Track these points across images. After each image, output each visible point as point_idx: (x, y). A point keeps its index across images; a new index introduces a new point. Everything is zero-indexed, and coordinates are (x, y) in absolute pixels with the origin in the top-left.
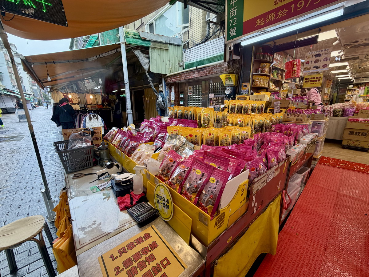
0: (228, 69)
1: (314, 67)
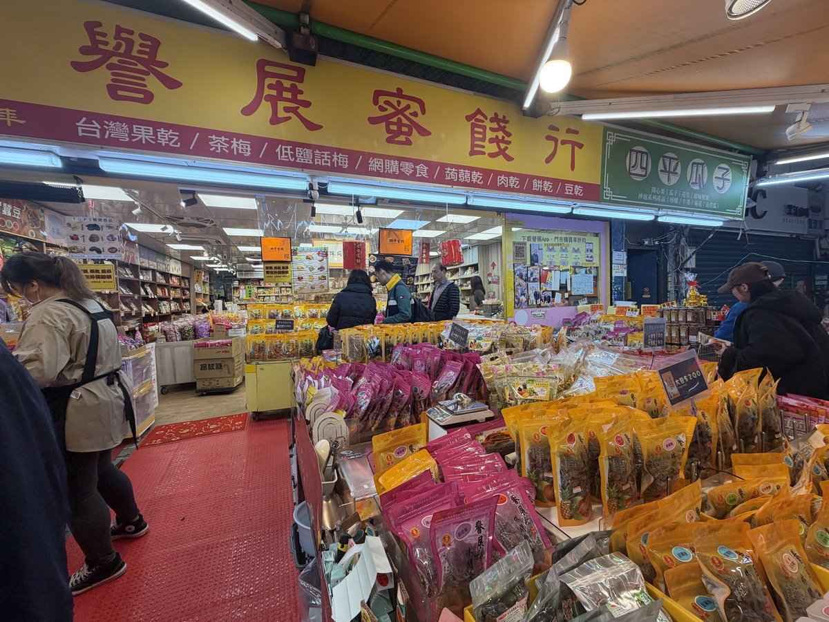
1: (92, 250)
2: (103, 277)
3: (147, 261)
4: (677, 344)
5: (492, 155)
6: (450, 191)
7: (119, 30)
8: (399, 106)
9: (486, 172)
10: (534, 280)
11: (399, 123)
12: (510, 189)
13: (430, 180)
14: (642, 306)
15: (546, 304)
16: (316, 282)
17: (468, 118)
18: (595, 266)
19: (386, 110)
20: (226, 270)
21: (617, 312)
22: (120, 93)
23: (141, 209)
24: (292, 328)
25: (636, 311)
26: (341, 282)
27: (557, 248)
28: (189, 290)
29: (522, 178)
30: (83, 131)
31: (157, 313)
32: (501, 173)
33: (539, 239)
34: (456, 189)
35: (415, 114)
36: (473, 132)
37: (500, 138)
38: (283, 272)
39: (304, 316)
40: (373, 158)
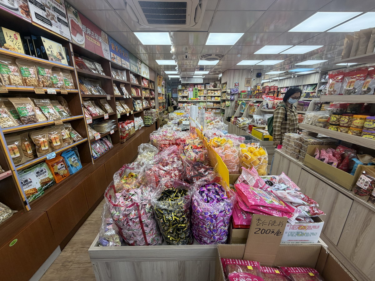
3: (118, 58)
28: (154, 91)
31: (132, 112)
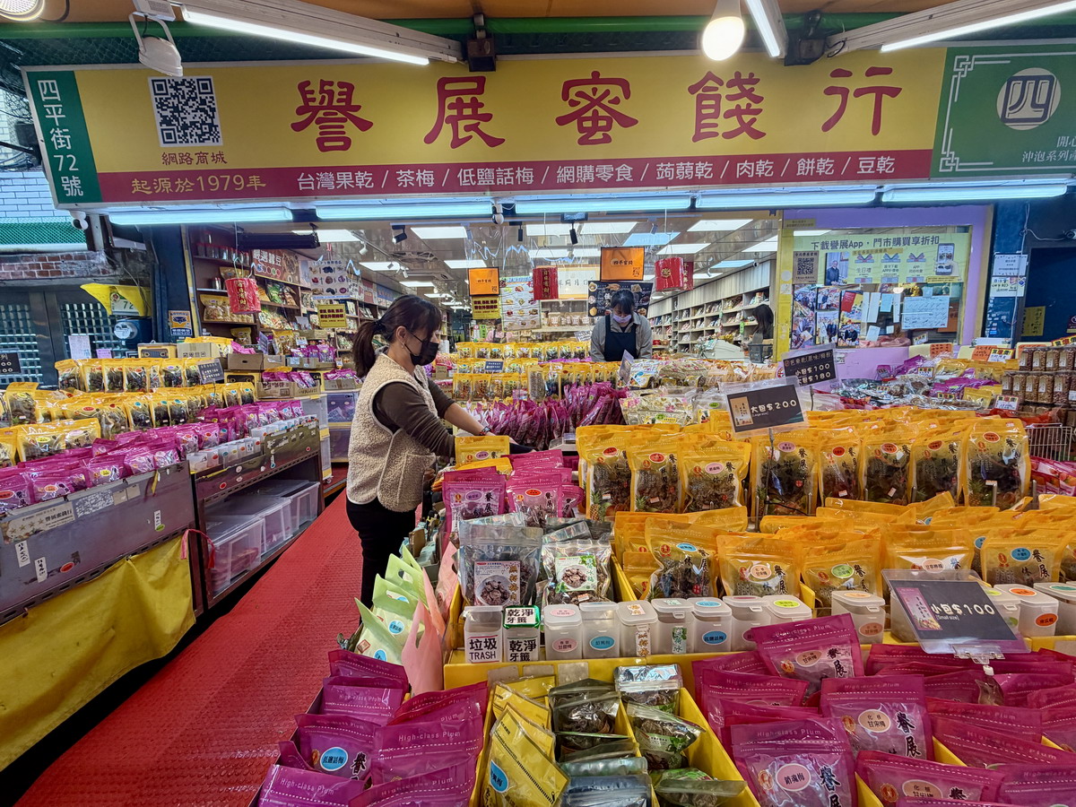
0: (111, 271)
1: (328, 291)
2: (338, 316)
3: (384, 300)
4: (1046, 405)
5: (728, 135)
6: (664, 193)
7: (323, 83)
8: (594, 95)
9: (716, 161)
10: (829, 307)
11: (596, 118)
12: (757, 180)
13: (635, 183)
14: (1019, 344)
15: (848, 342)
16: (528, 317)
17: (692, 90)
18: (956, 281)
19: (578, 103)
20: (461, 308)
21: (975, 355)
22: (327, 144)
23: (367, 248)
24: (501, 368)
25: (1007, 353)
26: (568, 317)
27: (878, 257)
29: (777, 159)
30: (303, 185)
32: (742, 158)
33: (844, 244)
34: (672, 190)
35: (616, 101)
36: (699, 107)
37: (743, 107)
38: (492, 307)
39: (514, 356)
40: (562, 167)
